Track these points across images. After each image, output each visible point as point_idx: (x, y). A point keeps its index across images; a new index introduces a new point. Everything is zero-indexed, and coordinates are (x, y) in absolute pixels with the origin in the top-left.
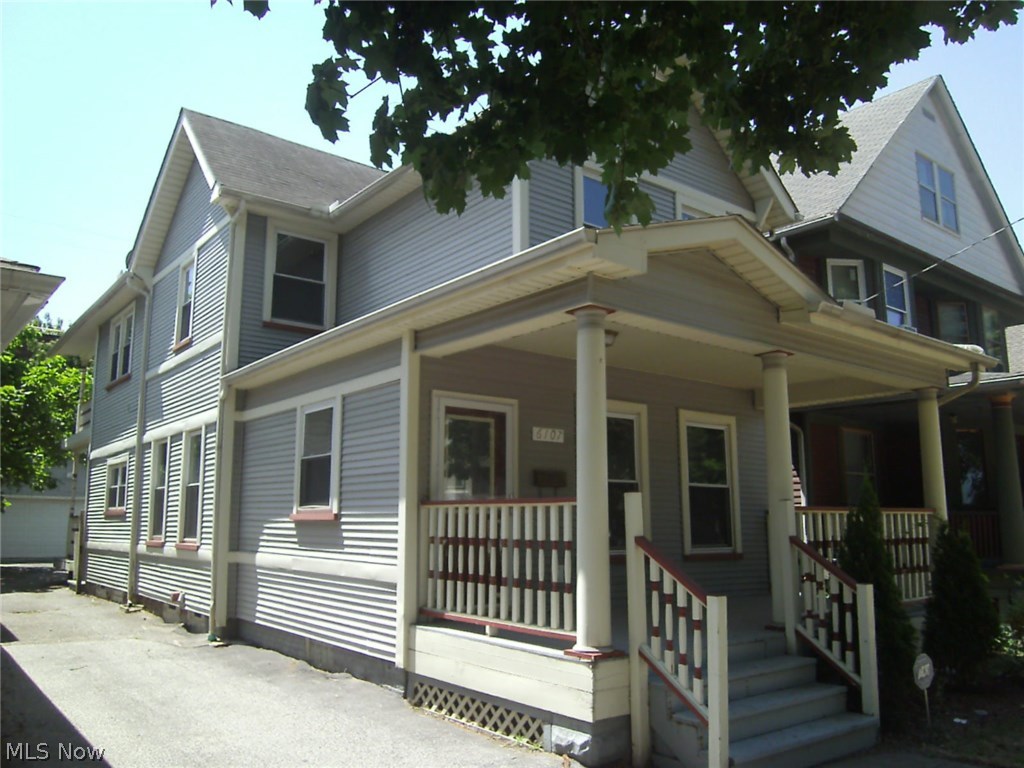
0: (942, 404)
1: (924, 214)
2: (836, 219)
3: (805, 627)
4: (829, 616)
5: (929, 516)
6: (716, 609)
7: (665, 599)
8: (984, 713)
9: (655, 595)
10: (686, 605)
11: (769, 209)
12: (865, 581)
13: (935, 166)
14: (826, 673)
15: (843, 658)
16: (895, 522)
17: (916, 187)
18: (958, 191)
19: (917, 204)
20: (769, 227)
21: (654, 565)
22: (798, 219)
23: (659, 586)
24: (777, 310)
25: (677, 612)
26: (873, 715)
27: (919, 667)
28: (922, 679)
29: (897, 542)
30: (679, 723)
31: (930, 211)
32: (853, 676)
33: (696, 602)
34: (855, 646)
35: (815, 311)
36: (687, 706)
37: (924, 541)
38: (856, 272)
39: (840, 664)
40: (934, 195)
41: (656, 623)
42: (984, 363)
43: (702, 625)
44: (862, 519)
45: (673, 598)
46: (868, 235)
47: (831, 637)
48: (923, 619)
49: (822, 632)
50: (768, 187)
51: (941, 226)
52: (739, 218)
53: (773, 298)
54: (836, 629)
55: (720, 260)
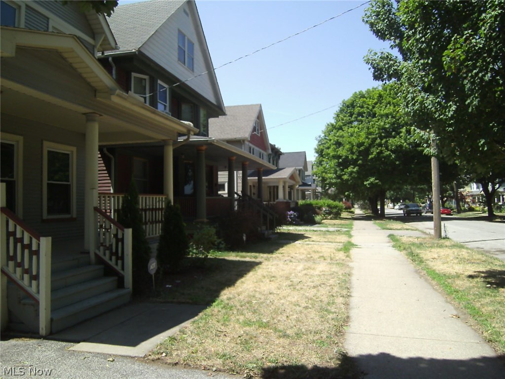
0: (174, 148)
1: (179, 59)
2: (137, 53)
3: (99, 251)
4: (111, 245)
5: (165, 198)
6: (45, 244)
7: (17, 241)
8: (179, 281)
9: (11, 239)
10: (29, 243)
11: (102, 40)
12: (128, 227)
13: (186, 37)
14: (109, 271)
15: (117, 264)
16: (145, 201)
17: (177, 46)
18: (195, 52)
19: (176, 54)
20: (102, 50)
21: (11, 223)
22: (116, 48)
23: (14, 234)
24: (95, 91)
25: (24, 247)
26: (129, 288)
27: (151, 264)
28: (152, 269)
29: (145, 210)
30: (24, 304)
31: (182, 59)
32: (121, 272)
33: (34, 241)
34: (122, 258)
35: (114, 94)
36: (29, 296)
37: (162, 209)
38: (145, 82)
39: (115, 267)
40: (184, 52)
41: (11, 253)
42: (193, 131)
43: (37, 253)
44: (129, 198)
45: (21, 240)
46: (152, 64)
47: (112, 254)
48: (158, 244)
49: (107, 252)
50: (102, 28)
51: (186, 67)
52: (75, 37)
53: (94, 84)
54: (114, 250)
55: (64, 59)
